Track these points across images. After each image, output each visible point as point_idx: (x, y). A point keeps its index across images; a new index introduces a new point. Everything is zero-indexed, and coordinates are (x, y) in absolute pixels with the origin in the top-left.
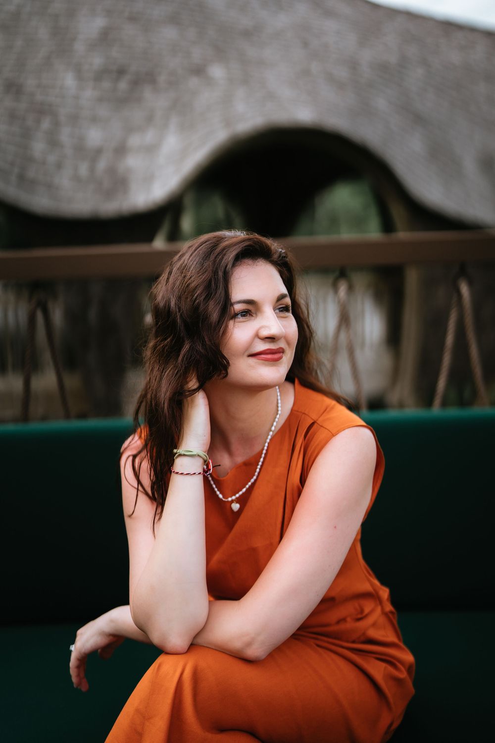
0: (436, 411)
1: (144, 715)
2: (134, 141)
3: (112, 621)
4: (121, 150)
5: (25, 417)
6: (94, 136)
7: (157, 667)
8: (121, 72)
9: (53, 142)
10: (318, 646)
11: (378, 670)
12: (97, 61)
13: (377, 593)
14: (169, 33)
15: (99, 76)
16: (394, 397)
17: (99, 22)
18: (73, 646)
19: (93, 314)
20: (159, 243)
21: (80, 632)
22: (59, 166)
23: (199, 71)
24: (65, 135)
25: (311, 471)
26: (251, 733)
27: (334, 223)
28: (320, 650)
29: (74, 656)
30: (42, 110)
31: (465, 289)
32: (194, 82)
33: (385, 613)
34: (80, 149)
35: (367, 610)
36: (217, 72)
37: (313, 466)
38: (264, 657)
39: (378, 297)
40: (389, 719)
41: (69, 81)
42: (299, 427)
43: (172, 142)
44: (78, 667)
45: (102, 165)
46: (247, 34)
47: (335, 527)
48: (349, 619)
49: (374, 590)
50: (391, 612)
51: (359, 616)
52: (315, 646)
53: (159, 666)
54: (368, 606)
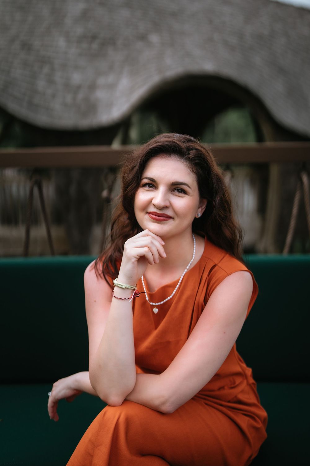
0: (285, 256)
1: (94, 444)
2: (101, 81)
3: (76, 381)
4: (93, 87)
5: (26, 254)
6: (76, 78)
7: (103, 414)
8: (94, 37)
9: (51, 81)
10: (206, 404)
11: (244, 422)
12: (79, 30)
13: (244, 372)
14: (125, 13)
15: (80, 39)
16: (261, 246)
17: (81, 6)
18: (50, 393)
19: (73, 190)
20: (116, 146)
21: (55, 384)
22: (54, 96)
23: (143, 38)
24: (58, 77)
25: (211, 296)
26: (162, 457)
27: (227, 135)
28: (207, 407)
29: (50, 400)
30: (44, 61)
31: (305, 179)
32: (139, 45)
33: (248, 384)
34: (67, 86)
35: (237, 383)
36: (154, 38)
37: (213, 293)
38: (172, 412)
39: (253, 182)
40: (250, 453)
41: (61, 43)
42: (206, 268)
43: (125, 82)
44: (53, 407)
45: (81, 96)
46: (174, 15)
47: (225, 333)
48: (226, 388)
49: (243, 370)
50: (253, 384)
51: (232, 386)
52: (205, 405)
53: (105, 413)
54: (238, 380)
